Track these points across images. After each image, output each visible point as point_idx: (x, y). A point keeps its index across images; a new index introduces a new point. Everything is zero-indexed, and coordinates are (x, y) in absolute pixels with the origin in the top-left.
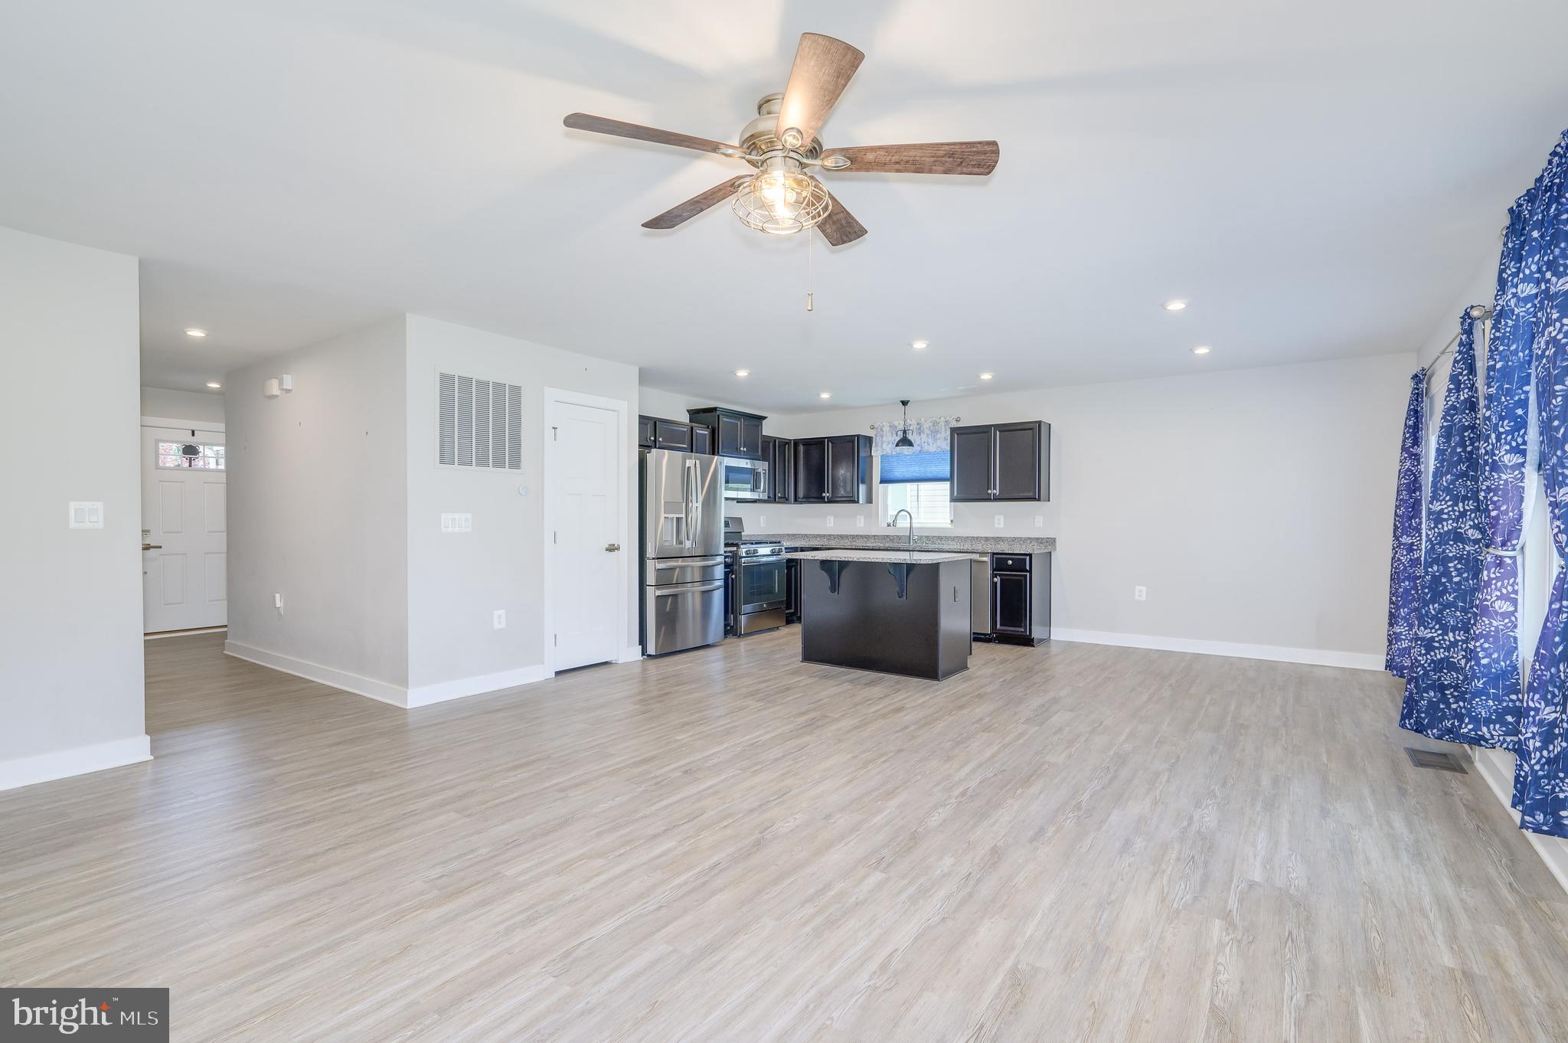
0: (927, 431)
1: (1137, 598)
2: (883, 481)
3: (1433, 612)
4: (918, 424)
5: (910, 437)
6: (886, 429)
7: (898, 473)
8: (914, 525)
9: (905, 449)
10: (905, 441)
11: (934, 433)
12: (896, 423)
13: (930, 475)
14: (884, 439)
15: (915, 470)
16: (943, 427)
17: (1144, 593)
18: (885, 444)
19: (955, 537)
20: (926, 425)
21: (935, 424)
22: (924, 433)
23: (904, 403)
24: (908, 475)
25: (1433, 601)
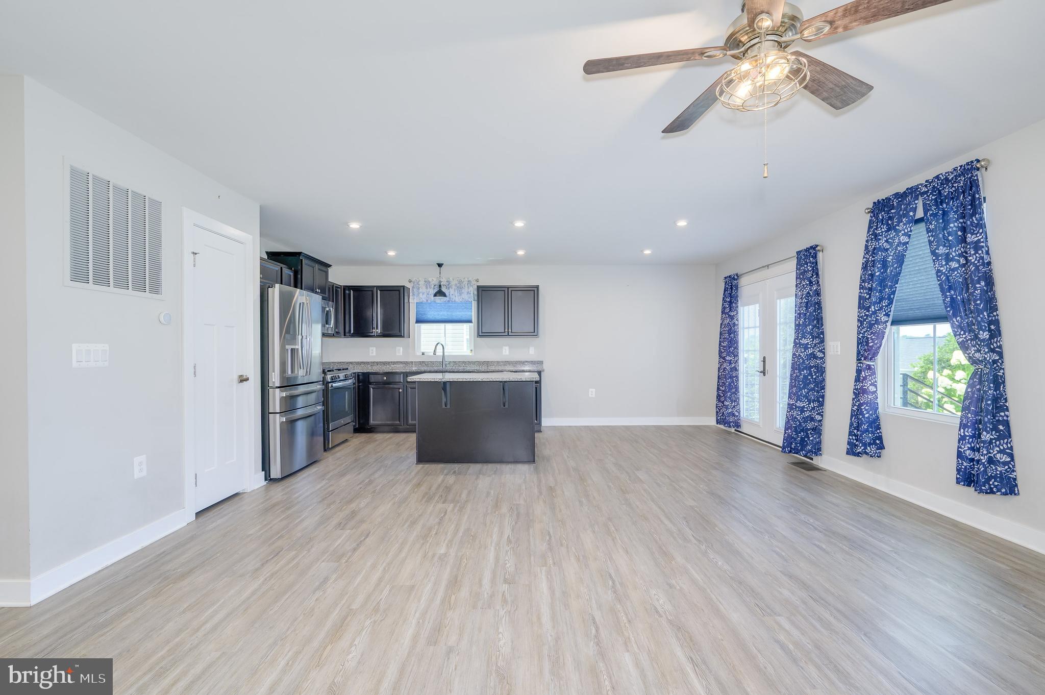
0: (454, 287)
1: (590, 396)
2: (418, 322)
3: (804, 393)
4: (447, 281)
5: (444, 289)
6: (422, 283)
7: (431, 315)
8: (446, 354)
9: (439, 299)
10: (440, 293)
11: (460, 288)
12: (430, 280)
13: (455, 318)
14: (421, 290)
15: (444, 315)
16: (466, 285)
17: (594, 393)
18: (421, 294)
19: (475, 362)
20: (453, 283)
21: (460, 282)
22: (452, 288)
23: (440, 265)
24: (438, 318)
25: (804, 388)
